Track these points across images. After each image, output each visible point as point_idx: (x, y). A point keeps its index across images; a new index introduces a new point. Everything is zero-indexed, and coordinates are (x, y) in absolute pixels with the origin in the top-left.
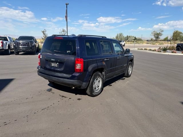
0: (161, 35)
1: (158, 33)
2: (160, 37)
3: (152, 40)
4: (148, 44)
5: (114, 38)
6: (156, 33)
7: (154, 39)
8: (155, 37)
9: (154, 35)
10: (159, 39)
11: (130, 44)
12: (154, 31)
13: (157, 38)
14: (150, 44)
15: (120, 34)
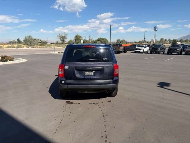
0: (66, 38)
1: (63, 36)
2: (65, 40)
3: (57, 43)
4: (59, 47)
5: (14, 41)
6: (61, 36)
7: (61, 42)
8: (61, 40)
9: (60, 38)
10: (65, 42)
11: (42, 47)
12: (59, 35)
13: (63, 41)
14: (61, 47)
15: (28, 37)
